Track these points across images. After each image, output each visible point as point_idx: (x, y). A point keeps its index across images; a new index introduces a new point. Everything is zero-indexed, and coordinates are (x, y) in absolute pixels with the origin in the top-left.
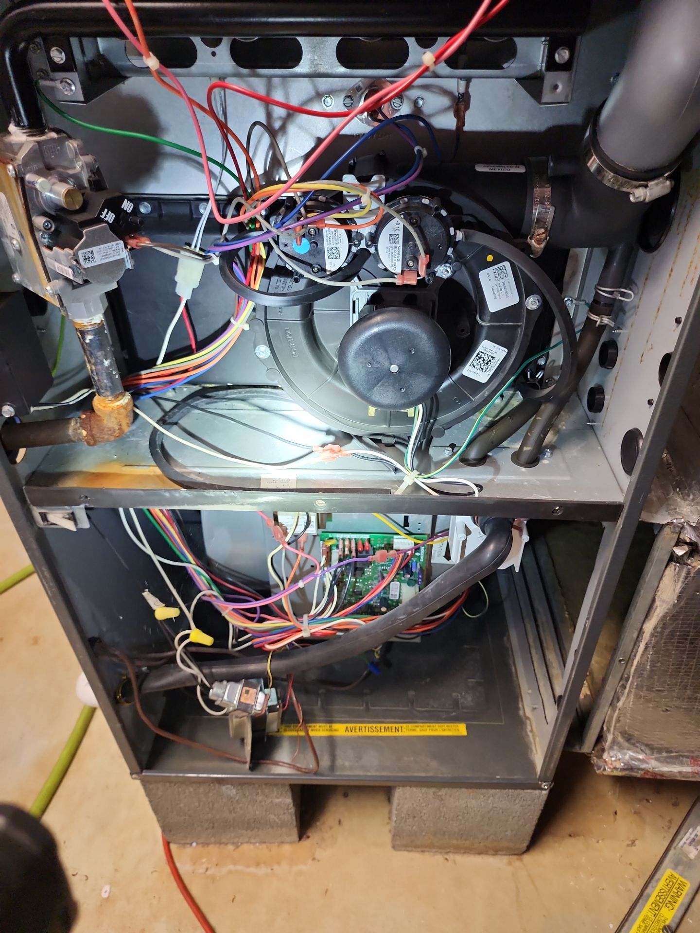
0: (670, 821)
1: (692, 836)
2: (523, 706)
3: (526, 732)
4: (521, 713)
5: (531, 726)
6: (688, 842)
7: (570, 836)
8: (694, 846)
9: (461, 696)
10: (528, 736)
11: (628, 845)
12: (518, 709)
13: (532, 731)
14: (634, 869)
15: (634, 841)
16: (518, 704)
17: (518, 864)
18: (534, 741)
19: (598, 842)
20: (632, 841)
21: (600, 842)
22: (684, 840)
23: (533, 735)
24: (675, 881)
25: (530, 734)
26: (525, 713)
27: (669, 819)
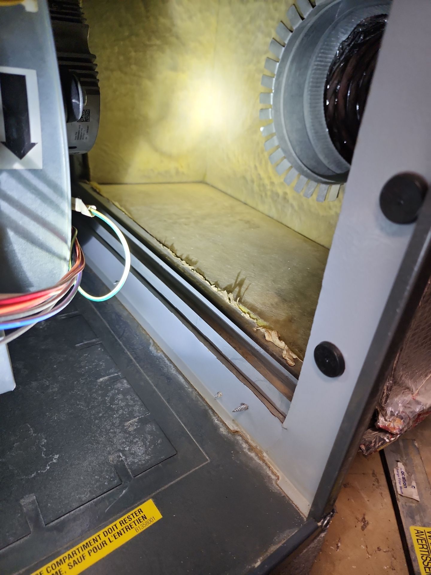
0: (374, 474)
1: (401, 477)
2: (219, 418)
3: (245, 454)
4: (223, 430)
5: (247, 442)
6: (402, 485)
8: (409, 485)
9: (124, 455)
10: (251, 459)
11: (363, 528)
12: (215, 428)
13: (251, 448)
14: (385, 552)
15: (364, 518)
16: (212, 421)
18: (264, 461)
19: (338, 547)
20: (362, 520)
21: (339, 545)
22: (398, 486)
23: (257, 455)
24: (424, 536)
25: (252, 455)
26: (228, 428)
27: (371, 472)
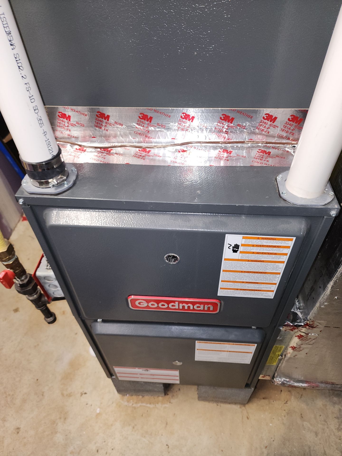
7: (264, 398)
14: (286, 412)
17: (243, 408)
20: (286, 401)
21: (274, 401)
27: (301, 394)
